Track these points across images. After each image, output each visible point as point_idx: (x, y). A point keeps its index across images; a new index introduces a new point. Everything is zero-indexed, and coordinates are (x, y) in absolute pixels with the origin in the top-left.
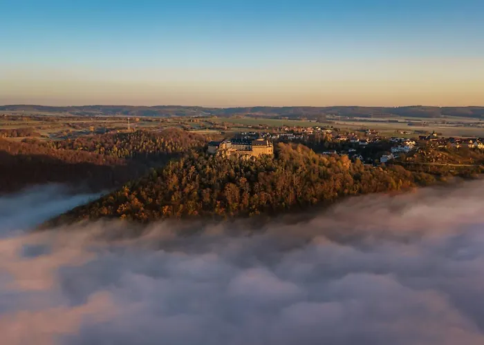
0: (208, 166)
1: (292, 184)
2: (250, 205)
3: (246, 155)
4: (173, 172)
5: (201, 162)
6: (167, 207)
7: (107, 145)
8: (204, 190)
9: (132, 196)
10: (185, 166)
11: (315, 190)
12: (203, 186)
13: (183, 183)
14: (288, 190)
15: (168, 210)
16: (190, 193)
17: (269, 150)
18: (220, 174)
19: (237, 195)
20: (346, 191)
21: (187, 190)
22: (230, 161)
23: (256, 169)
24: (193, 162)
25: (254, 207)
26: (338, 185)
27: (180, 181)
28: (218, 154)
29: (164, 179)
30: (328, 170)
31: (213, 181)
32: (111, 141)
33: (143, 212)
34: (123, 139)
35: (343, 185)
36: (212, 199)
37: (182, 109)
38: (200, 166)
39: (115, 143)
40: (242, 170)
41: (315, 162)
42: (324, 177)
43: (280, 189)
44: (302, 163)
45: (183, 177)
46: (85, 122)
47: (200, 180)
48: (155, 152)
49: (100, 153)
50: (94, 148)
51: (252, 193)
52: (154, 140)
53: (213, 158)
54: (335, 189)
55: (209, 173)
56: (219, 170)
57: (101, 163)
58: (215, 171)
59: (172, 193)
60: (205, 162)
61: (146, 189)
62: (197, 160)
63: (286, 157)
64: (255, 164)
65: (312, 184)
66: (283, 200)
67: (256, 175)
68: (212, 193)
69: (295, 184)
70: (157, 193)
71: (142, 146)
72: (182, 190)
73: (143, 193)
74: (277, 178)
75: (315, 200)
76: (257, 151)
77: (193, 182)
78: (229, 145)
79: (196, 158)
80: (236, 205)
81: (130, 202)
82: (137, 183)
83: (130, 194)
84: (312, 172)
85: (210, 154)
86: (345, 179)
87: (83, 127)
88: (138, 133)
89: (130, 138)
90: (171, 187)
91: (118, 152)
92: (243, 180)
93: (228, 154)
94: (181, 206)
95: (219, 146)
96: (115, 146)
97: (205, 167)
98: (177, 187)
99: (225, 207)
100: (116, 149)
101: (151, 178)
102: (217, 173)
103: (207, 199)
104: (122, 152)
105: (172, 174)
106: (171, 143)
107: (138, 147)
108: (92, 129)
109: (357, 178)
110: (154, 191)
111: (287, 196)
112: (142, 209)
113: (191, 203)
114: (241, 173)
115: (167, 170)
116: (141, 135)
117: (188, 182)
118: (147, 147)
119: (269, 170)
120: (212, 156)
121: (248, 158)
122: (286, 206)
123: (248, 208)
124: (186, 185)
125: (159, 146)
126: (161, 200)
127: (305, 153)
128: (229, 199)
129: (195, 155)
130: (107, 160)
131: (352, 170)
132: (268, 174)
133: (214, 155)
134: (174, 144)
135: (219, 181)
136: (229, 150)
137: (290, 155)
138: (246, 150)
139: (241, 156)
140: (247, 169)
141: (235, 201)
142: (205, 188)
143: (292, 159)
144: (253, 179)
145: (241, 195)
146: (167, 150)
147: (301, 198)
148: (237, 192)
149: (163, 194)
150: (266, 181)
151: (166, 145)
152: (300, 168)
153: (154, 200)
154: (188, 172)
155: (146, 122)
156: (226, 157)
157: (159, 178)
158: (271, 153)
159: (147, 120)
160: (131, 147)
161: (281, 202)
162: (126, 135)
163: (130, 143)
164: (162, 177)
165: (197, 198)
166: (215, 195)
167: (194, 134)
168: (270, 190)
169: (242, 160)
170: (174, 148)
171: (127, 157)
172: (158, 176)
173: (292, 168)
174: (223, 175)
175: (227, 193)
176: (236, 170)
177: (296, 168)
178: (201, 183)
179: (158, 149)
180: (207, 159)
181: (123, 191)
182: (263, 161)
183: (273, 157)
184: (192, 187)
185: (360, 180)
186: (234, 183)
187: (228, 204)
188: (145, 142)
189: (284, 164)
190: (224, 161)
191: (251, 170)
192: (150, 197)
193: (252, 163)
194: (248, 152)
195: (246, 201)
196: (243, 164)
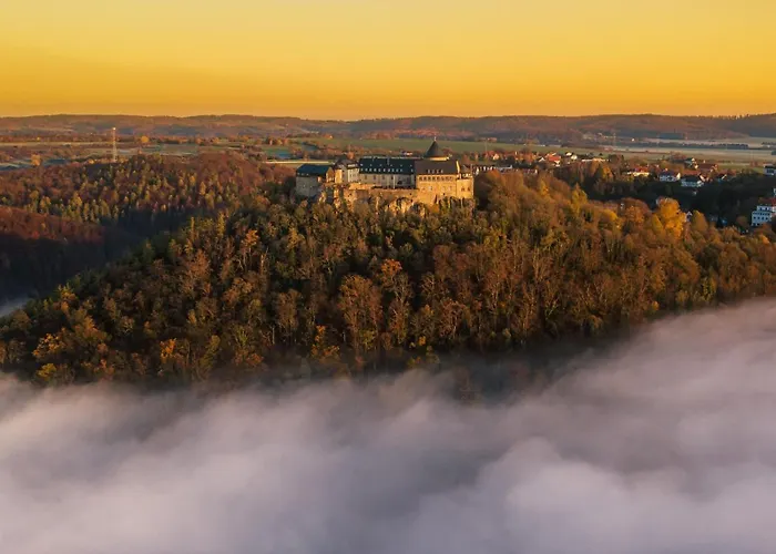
0: (293, 231)
1: (529, 277)
2: (411, 338)
3: (399, 201)
4: (199, 245)
5: (275, 217)
6: (172, 342)
7: (56, 191)
8: (282, 296)
9: (80, 312)
10: (230, 231)
11: (596, 294)
12: (279, 283)
13: (223, 275)
14: (519, 294)
15: (175, 351)
16: (241, 305)
17: (461, 188)
18: (328, 251)
19: (373, 308)
20: (682, 296)
21: (233, 295)
22: (355, 218)
23: (428, 237)
24: (254, 220)
25: (422, 341)
26: (659, 280)
27: (215, 268)
28: (323, 198)
29: (173, 265)
30: (629, 239)
31: (306, 270)
32: (68, 181)
33: (105, 357)
34: (97, 178)
35: (672, 280)
36: (302, 321)
37: (254, 124)
38: (272, 230)
39: (77, 187)
40: (389, 241)
41: (588, 219)
42: (620, 257)
43: (495, 292)
44: (554, 221)
45: (224, 259)
46: (20, 145)
47: (272, 269)
48: (173, 208)
49: (39, 211)
50: (26, 200)
51: (416, 304)
52: (173, 181)
53: (308, 209)
54: (649, 292)
55: (297, 250)
56: (325, 239)
57: (36, 235)
58: (312, 242)
59: (190, 303)
60: (286, 218)
61: (120, 292)
62: (263, 214)
63: (511, 207)
64: (425, 223)
65: (585, 278)
66: (503, 322)
67: (428, 253)
68: (304, 302)
69: (539, 277)
70: (150, 305)
71: (144, 194)
72: (220, 294)
73: (111, 304)
74: (487, 260)
75: (597, 322)
76: (431, 190)
77: (251, 273)
78: (353, 174)
79: (263, 208)
80: (370, 335)
81: (70, 329)
82: (98, 277)
83: (74, 306)
84: (584, 245)
85: (299, 199)
86: (677, 264)
87: (16, 157)
88: (135, 164)
89: (114, 175)
90: (188, 287)
91: (82, 209)
92: (391, 266)
93: (351, 199)
94: (215, 338)
95: (324, 177)
96: (76, 194)
97: (286, 232)
98: (207, 288)
99: (340, 341)
100: (79, 201)
101: (137, 264)
102: (320, 248)
103: (289, 320)
104: (91, 208)
105: (195, 252)
106: (214, 187)
107: (134, 195)
108: (36, 160)
109: (707, 260)
110: (140, 297)
111: (517, 310)
112: (103, 347)
113: (242, 334)
114: (385, 247)
115: (182, 243)
116: (142, 168)
117: (239, 272)
118: (155, 197)
119: (462, 239)
120: (305, 203)
121: (405, 208)
122: (513, 339)
123: (406, 345)
124: (231, 281)
125: (183, 192)
126: (158, 323)
127: (559, 196)
128: (351, 319)
129: (261, 201)
130: (50, 226)
131: (690, 241)
132: (460, 250)
133: (312, 200)
134: (221, 189)
135: (322, 270)
136: (352, 187)
137: (522, 200)
138: (400, 186)
139: (387, 203)
140: (402, 238)
141: (369, 325)
142: (284, 290)
143: (525, 209)
144: (417, 266)
145: (385, 309)
146: (205, 202)
147: (554, 317)
148: (375, 299)
149: (167, 306)
150: (455, 270)
151: (203, 191)
152: (551, 233)
153: (139, 323)
154: (237, 246)
155: (165, 146)
156: (344, 205)
157: (157, 262)
158: (468, 195)
159: (168, 142)
160: (116, 196)
161: (499, 329)
162: (105, 168)
163: (113, 188)
164: (167, 261)
165: (262, 318)
166: (313, 309)
167: (273, 167)
168: (467, 295)
169: (389, 214)
170: (220, 197)
171: (104, 221)
172: (158, 257)
173: (526, 234)
174: (335, 253)
175: (345, 303)
176: (372, 240)
177: (537, 234)
178: (274, 276)
179: (182, 201)
180: (291, 210)
181: (57, 297)
182: (447, 215)
183: (473, 204)
184: (248, 287)
185: (717, 269)
186: (366, 275)
187: (348, 332)
188: (151, 183)
189: (505, 223)
190: (340, 216)
191: (412, 240)
192: (130, 315)
193: (417, 221)
194: (405, 193)
195: (398, 326)
196: (390, 224)
